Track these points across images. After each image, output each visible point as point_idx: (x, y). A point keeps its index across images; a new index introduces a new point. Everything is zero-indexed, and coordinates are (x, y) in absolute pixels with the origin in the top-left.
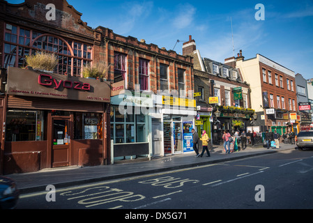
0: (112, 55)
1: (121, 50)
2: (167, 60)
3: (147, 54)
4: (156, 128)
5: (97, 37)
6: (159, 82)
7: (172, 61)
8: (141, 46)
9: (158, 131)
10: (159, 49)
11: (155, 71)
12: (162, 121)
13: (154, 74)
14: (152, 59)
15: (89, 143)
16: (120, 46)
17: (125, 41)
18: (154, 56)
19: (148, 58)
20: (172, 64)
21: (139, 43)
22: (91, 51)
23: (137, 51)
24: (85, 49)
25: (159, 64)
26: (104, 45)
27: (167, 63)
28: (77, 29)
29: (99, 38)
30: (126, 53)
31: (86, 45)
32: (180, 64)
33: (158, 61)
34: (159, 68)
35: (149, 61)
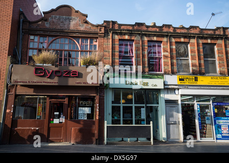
0: (117, 43)
1: (127, 37)
2: (185, 37)
3: (158, 36)
4: (171, 111)
5: (100, 31)
6: (175, 61)
7: (194, 37)
8: (150, 29)
9: (175, 113)
10: (175, 28)
11: (169, 50)
12: (180, 102)
13: (168, 54)
14: (165, 39)
15: (82, 123)
16: (125, 34)
17: (131, 28)
18: (167, 36)
19: (160, 39)
20: (193, 41)
21: (148, 27)
22: (97, 43)
23: (146, 35)
24: (91, 42)
25: (174, 43)
26: (108, 35)
27: (187, 40)
28: (83, 28)
29: (103, 30)
30: (132, 39)
31: (92, 39)
32: (206, 38)
33: (173, 40)
34: (174, 47)
35: (161, 42)
